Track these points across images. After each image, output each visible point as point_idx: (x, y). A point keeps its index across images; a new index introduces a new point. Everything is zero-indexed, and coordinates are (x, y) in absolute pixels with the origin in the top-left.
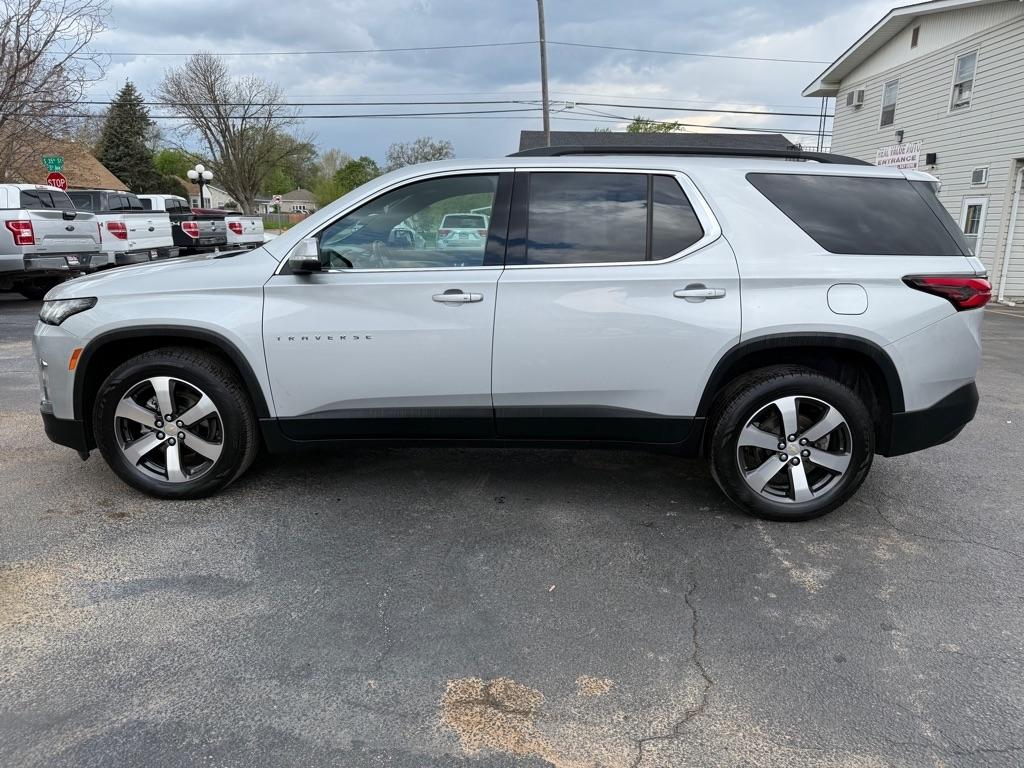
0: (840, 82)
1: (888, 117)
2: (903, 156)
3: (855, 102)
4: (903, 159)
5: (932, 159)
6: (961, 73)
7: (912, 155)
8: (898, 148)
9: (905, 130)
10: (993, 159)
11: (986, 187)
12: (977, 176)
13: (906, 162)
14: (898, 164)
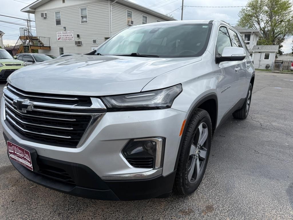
0: (35, 9)
1: (58, 22)
2: (67, 34)
3: (45, 16)
4: (67, 35)
5: (78, 36)
6: (82, 13)
7: (71, 34)
8: (65, 32)
9: (66, 27)
10: (98, 37)
11: (98, 44)
12: (95, 41)
13: (69, 36)
14: (66, 37)
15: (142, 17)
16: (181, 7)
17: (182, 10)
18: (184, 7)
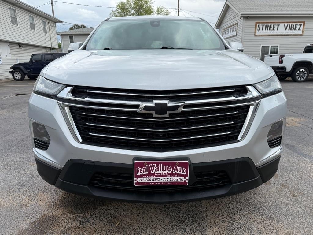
15: (9, 9)
16: (51, 2)
17: (52, 5)
18: (53, 2)
